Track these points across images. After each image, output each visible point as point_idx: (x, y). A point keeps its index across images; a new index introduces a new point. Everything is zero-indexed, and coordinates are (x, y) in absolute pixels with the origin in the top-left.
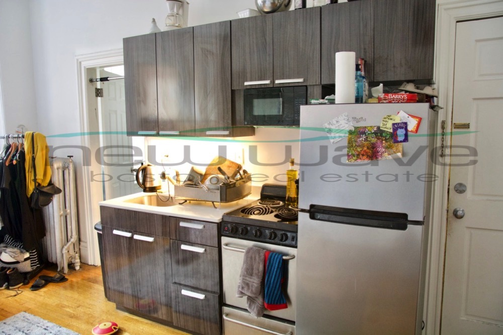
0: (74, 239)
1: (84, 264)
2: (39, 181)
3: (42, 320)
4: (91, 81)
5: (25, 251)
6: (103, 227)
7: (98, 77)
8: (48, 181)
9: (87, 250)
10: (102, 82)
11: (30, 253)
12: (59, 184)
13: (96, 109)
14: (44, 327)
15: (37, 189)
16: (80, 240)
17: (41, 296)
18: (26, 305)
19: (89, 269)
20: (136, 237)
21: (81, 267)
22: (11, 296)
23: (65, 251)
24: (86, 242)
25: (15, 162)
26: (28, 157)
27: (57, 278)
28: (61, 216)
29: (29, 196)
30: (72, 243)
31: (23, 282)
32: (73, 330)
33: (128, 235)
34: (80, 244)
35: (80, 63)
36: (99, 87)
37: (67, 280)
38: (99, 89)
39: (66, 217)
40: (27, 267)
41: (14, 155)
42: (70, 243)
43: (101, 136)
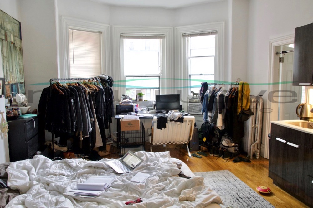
0: (258, 141)
1: (262, 157)
2: (244, 107)
3: (234, 176)
4: (277, 53)
5: (233, 142)
6: (271, 135)
7: (282, 51)
8: (248, 107)
9: (264, 149)
10: (284, 54)
11: (235, 144)
12: (254, 110)
13: (279, 70)
14: (235, 179)
15: (242, 111)
16: (261, 143)
17: (237, 166)
18: (229, 168)
19: (264, 160)
20: (289, 143)
21: (259, 158)
22: (224, 162)
23: (252, 147)
24: (264, 145)
25: (233, 96)
26: (239, 95)
27: (246, 160)
28: (252, 128)
29: (238, 114)
30: (256, 143)
31: (230, 157)
32: (248, 185)
33: (284, 141)
34: (261, 145)
35: (271, 43)
36: (281, 57)
37: (251, 162)
38: (282, 58)
39: (255, 129)
40: (232, 150)
41: (233, 93)
42: (255, 143)
43: (280, 85)
